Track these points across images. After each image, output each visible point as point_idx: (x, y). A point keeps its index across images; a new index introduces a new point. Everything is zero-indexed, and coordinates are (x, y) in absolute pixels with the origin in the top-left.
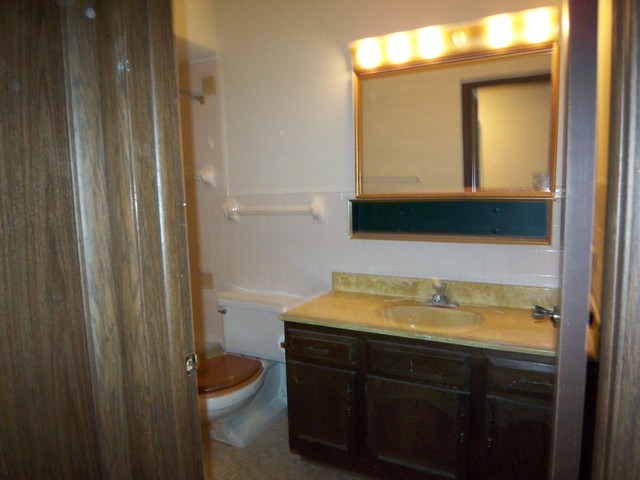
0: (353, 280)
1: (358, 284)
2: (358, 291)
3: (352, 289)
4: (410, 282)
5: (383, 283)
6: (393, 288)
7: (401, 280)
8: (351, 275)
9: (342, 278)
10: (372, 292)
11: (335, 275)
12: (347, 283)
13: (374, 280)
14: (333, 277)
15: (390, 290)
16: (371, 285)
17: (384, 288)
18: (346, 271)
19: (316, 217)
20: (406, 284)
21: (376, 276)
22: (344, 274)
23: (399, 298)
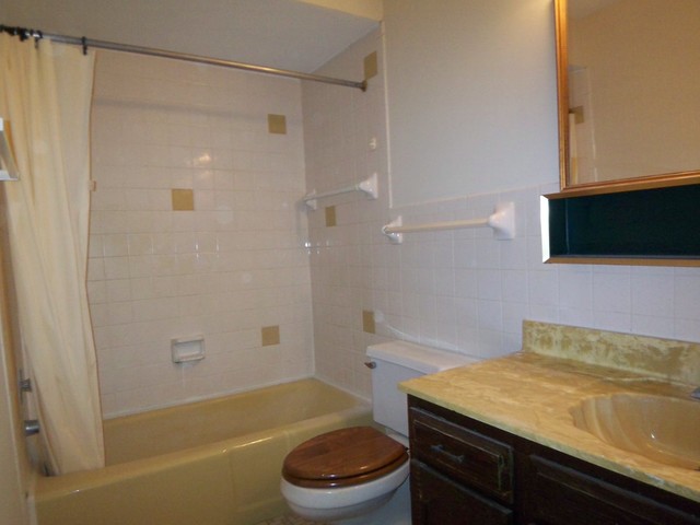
0: (557, 336)
1: (565, 343)
2: (564, 356)
3: (554, 352)
4: (663, 348)
5: (609, 346)
6: (627, 356)
7: (646, 342)
8: (553, 327)
9: (538, 331)
10: (589, 359)
11: (527, 325)
12: (547, 342)
13: (592, 338)
14: (524, 329)
15: (622, 359)
16: (587, 348)
17: (611, 354)
18: (545, 320)
19: (497, 231)
20: (656, 351)
21: (594, 332)
22: (542, 324)
23: (639, 376)
